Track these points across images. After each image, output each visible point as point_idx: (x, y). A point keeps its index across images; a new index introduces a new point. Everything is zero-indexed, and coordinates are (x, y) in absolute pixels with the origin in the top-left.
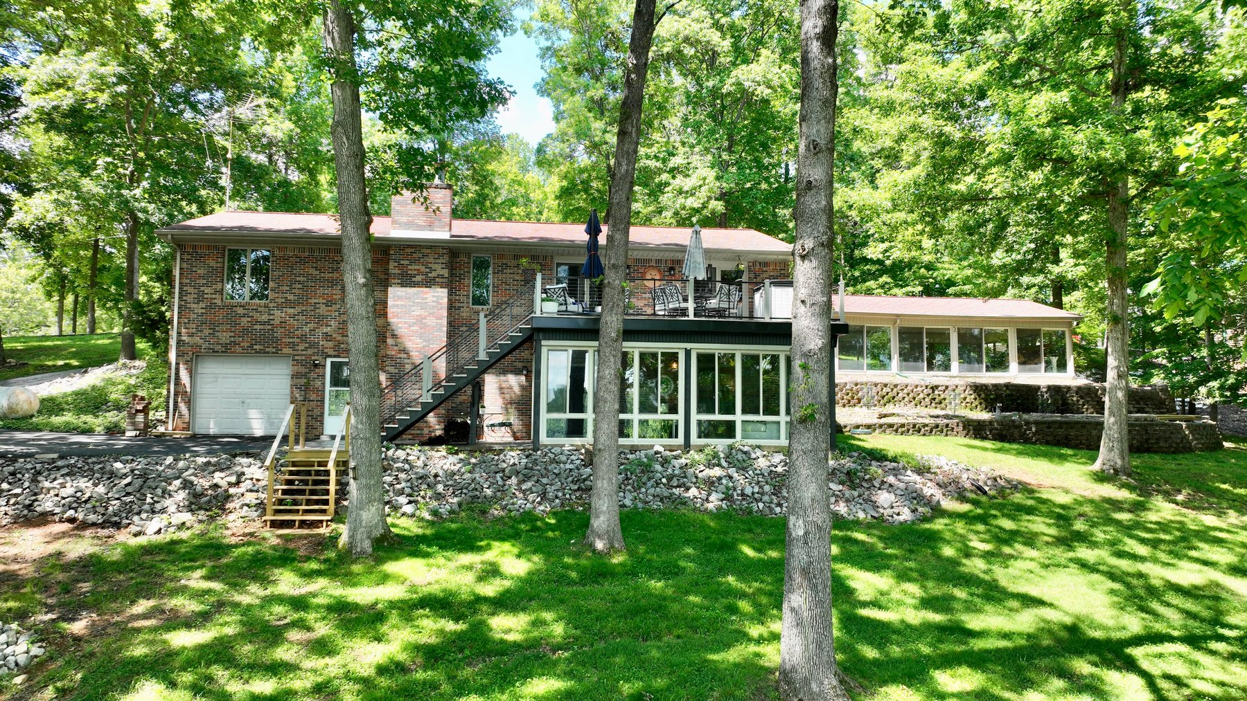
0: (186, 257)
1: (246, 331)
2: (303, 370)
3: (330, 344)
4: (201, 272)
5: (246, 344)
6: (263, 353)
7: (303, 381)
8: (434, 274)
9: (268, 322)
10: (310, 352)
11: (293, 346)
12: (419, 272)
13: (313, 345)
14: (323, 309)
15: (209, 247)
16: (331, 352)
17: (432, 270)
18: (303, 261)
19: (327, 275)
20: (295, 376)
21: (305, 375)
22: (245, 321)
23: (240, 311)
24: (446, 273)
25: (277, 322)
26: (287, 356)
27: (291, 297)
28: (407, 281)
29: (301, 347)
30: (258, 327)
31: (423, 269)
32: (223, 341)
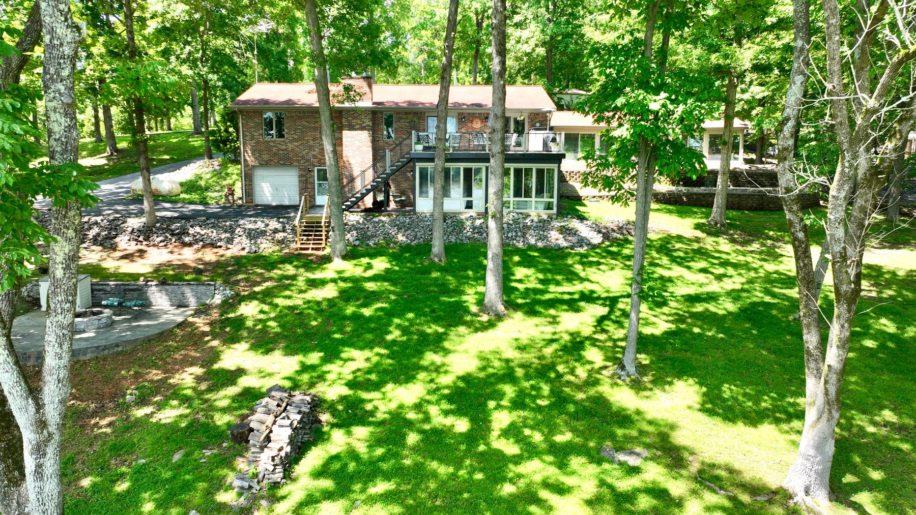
0: (244, 117)
1: (275, 154)
2: (304, 173)
3: (316, 160)
4: (252, 125)
5: (276, 161)
6: (284, 165)
7: (304, 178)
8: (365, 124)
9: (286, 150)
10: (306, 164)
11: (298, 161)
12: (358, 124)
13: (308, 161)
14: (311, 143)
15: (254, 112)
16: (317, 164)
17: (364, 122)
18: (300, 118)
19: (312, 125)
20: (300, 176)
21: (305, 176)
22: (274, 149)
23: (272, 144)
24: (370, 124)
25: (290, 149)
26: (296, 166)
27: (296, 137)
28: (352, 128)
29: (302, 162)
30: (281, 152)
31: (359, 122)
32: (265, 159)
